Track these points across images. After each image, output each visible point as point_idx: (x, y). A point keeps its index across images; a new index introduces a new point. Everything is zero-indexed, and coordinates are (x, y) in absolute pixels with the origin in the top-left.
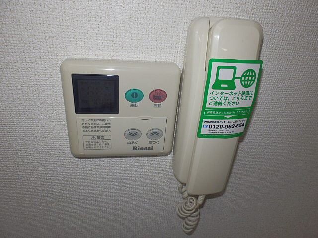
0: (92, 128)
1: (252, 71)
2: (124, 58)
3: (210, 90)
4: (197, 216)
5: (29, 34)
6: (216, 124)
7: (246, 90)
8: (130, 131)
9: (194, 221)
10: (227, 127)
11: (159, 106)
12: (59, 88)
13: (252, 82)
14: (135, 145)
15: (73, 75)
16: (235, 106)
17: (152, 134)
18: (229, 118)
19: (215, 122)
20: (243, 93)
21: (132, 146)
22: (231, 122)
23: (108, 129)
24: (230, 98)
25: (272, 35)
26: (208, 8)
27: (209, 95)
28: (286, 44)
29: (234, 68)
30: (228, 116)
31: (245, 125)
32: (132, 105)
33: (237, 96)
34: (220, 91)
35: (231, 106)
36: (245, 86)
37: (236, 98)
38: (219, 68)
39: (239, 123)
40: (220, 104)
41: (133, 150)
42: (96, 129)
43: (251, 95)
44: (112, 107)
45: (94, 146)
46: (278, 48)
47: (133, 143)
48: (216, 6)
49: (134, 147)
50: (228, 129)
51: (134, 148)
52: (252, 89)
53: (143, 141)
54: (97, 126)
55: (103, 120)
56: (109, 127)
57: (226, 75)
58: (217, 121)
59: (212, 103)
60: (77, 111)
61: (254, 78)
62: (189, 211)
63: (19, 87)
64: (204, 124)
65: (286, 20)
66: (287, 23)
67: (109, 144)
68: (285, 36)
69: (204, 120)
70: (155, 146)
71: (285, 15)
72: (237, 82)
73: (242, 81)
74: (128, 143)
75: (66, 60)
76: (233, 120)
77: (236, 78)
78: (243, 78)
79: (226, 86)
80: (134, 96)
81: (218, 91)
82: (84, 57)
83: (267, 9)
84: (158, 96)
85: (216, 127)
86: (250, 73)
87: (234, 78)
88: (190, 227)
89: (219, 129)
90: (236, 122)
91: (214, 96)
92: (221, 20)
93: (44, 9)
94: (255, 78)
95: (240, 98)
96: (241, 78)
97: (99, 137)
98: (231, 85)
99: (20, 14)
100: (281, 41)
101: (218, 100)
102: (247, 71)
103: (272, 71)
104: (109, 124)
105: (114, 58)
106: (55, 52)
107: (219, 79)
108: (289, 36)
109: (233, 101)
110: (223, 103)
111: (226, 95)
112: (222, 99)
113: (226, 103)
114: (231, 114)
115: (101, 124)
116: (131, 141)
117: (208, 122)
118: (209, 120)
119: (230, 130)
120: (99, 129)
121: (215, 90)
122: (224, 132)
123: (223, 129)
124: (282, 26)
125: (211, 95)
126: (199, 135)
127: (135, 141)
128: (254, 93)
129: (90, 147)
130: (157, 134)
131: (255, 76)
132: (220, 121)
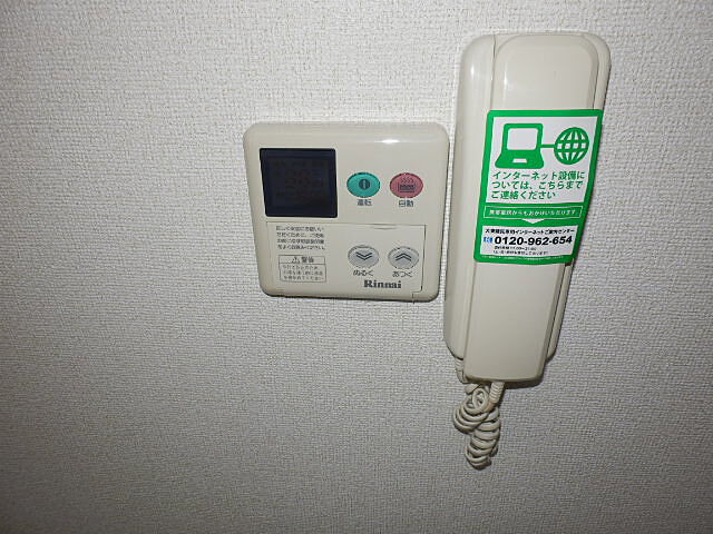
0: (293, 241)
1: (580, 131)
2: (348, 120)
3: (493, 169)
4: (494, 431)
5: (200, 87)
6: (509, 235)
7: (568, 168)
8: (358, 250)
9: (487, 441)
10: (531, 241)
11: (409, 204)
12: (242, 175)
13: (581, 153)
14: (368, 278)
15: (262, 151)
16: (546, 201)
17: (398, 258)
18: (535, 225)
19: (507, 231)
20: (563, 175)
21: (362, 279)
22: (542, 232)
23: (321, 245)
24: (535, 185)
25: (646, 59)
26: (500, 17)
27: (491, 179)
28: (683, 75)
29: (539, 127)
30: (533, 221)
31: (573, 239)
32: (360, 203)
33: (548, 180)
34: (513, 171)
35: (539, 202)
36: (564, 161)
37: (546, 185)
38: (507, 127)
39: (560, 236)
40: (515, 195)
41: (366, 286)
42: (300, 244)
43: (580, 180)
44: (325, 205)
45: (297, 276)
46: (664, 85)
47: (364, 273)
48: (518, 12)
49: (366, 281)
50: (534, 245)
51: (367, 284)
52: (583, 166)
53: (382, 271)
54: (301, 238)
55: (312, 229)
56: (322, 242)
57: (522, 140)
58: (510, 228)
59: (498, 195)
60: (269, 213)
61: (583, 145)
62: (472, 415)
63: (185, 174)
64: (484, 234)
65: (676, 26)
66: (680, 30)
67: (321, 273)
68: (676, 58)
69: (485, 228)
70: (405, 281)
71: (672, 14)
72: (547, 154)
73: (556, 151)
74: (356, 273)
75: (253, 126)
76: (544, 229)
77: (545, 146)
78: (560, 146)
79: (525, 161)
80: (365, 185)
81: (508, 171)
82: (282, 120)
83: (628, 8)
84: (407, 186)
85: (509, 241)
86: (573, 136)
87: (539, 145)
88: (479, 452)
89: (517, 245)
90: (551, 232)
91: (501, 180)
92: (513, 38)
93: (221, 46)
94: (587, 145)
95: (556, 184)
96: (555, 146)
97: (304, 260)
98: (534, 159)
99: (187, 57)
100: (667, 71)
101: (510, 189)
102: (567, 132)
103: (652, 134)
104: (322, 235)
105: (331, 120)
106: (238, 114)
107: (509, 147)
108: (688, 59)
109: (541, 191)
110: (519, 194)
111: (525, 180)
112: (518, 186)
113: (527, 195)
114: (539, 216)
115: (308, 235)
116: (361, 270)
117: (493, 231)
118: (495, 228)
119: (541, 248)
120: (305, 245)
121: (502, 170)
122: (528, 251)
123: (524, 245)
124: (667, 38)
125: (494, 180)
126: (478, 257)
127: (367, 270)
128: (586, 176)
129: (290, 277)
130: (409, 258)
131: (587, 141)
132: (516, 229)
